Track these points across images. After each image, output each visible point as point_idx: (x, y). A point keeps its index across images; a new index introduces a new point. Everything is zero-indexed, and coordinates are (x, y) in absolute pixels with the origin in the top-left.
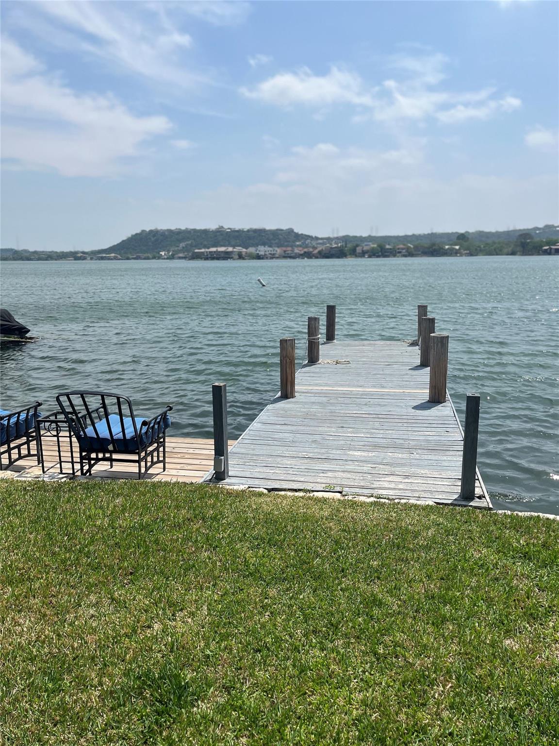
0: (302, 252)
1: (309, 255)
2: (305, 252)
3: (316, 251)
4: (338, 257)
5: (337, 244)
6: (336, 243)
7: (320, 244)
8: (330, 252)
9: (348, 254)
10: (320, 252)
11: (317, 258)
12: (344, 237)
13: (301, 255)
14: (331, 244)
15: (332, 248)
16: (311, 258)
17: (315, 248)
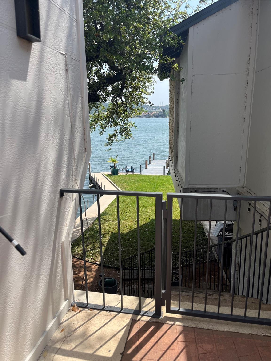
0: (145, 114)
1: (148, 116)
2: (147, 114)
3: (152, 114)
4: (163, 117)
5: (162, 110)
6: (161, 109)
7: (154, 110)
8: (158, 114)
9: (167, 115)
10: (154, 115)
11: (152, 117)
12: (166, 106)
13: (145, 116)
14: (159, 110)
15: (159, 112)
16: (150, 117)
17: (151, 112)
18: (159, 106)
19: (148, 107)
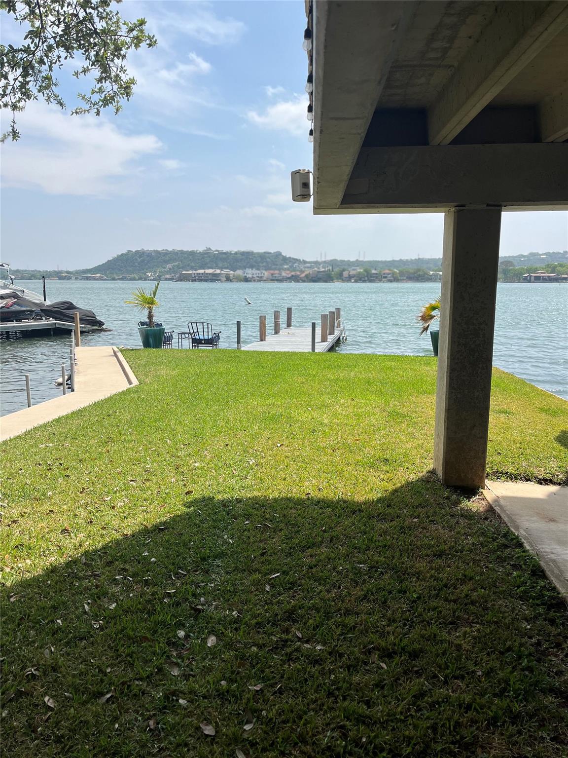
0: (290, 276)
1: (295, 279)
2: (293, 276)
3: (303, 275)
4: (326, 281)
5: (325, 268)
6: (323, 267)
7: (308, 267)
8: (317, 276)
9: (335, 278)
10: (307, 276)
11: (304, 281)
12: (332, 261)
13: (289, 278)
14: (319, 268)
15: (319, 272)
16: (298, 281)
17: (302, 272)
18: (319, 260)
19: (295, 263)
